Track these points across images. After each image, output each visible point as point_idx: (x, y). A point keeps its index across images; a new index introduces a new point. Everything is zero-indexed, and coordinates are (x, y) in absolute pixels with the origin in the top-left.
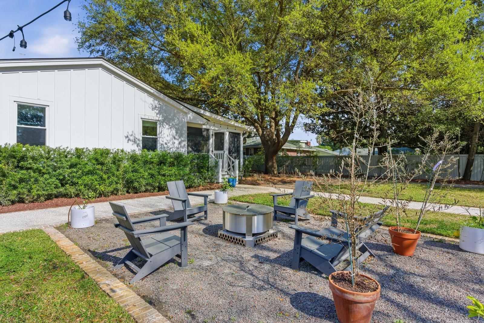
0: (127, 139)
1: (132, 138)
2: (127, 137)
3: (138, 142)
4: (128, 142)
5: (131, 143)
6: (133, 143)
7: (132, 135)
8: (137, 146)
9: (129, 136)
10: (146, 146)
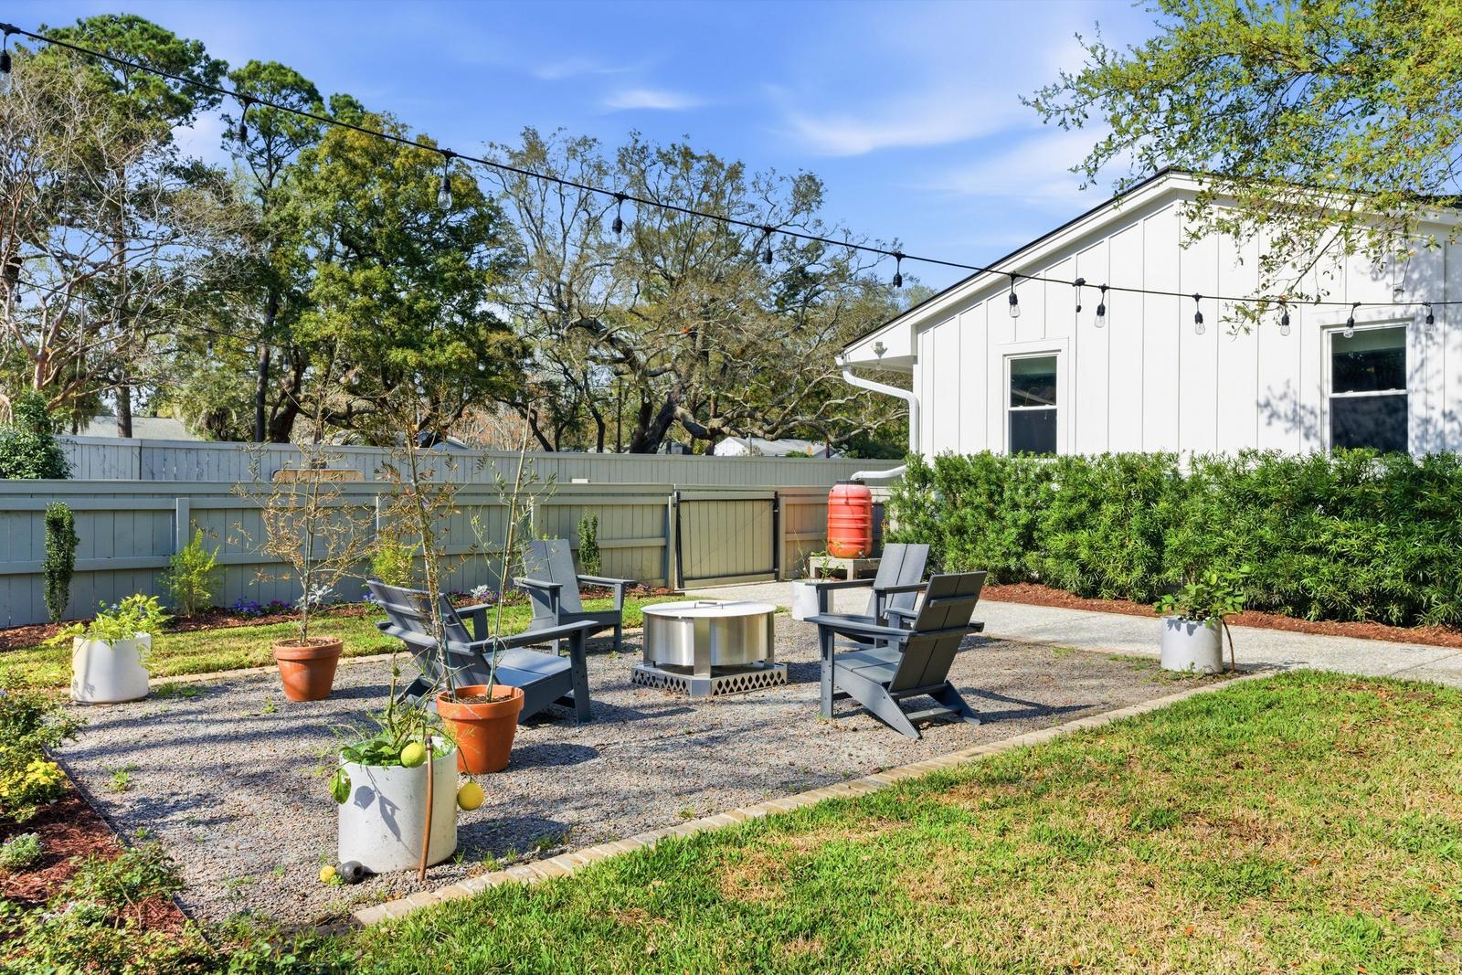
0: (1267, 412)
1: (1284, 407)
2: (1268, 404)
3: (1308, 420)
4: (1269, 424)
5: (1279, 425)
6: (1289, 425)
7: (1282, 398)
8: (1307, 436)
9: (1273, 402)
10: (1347, 432)
